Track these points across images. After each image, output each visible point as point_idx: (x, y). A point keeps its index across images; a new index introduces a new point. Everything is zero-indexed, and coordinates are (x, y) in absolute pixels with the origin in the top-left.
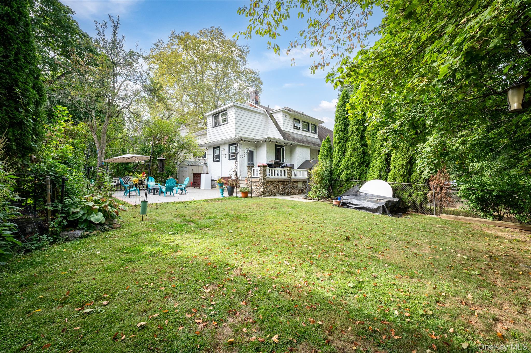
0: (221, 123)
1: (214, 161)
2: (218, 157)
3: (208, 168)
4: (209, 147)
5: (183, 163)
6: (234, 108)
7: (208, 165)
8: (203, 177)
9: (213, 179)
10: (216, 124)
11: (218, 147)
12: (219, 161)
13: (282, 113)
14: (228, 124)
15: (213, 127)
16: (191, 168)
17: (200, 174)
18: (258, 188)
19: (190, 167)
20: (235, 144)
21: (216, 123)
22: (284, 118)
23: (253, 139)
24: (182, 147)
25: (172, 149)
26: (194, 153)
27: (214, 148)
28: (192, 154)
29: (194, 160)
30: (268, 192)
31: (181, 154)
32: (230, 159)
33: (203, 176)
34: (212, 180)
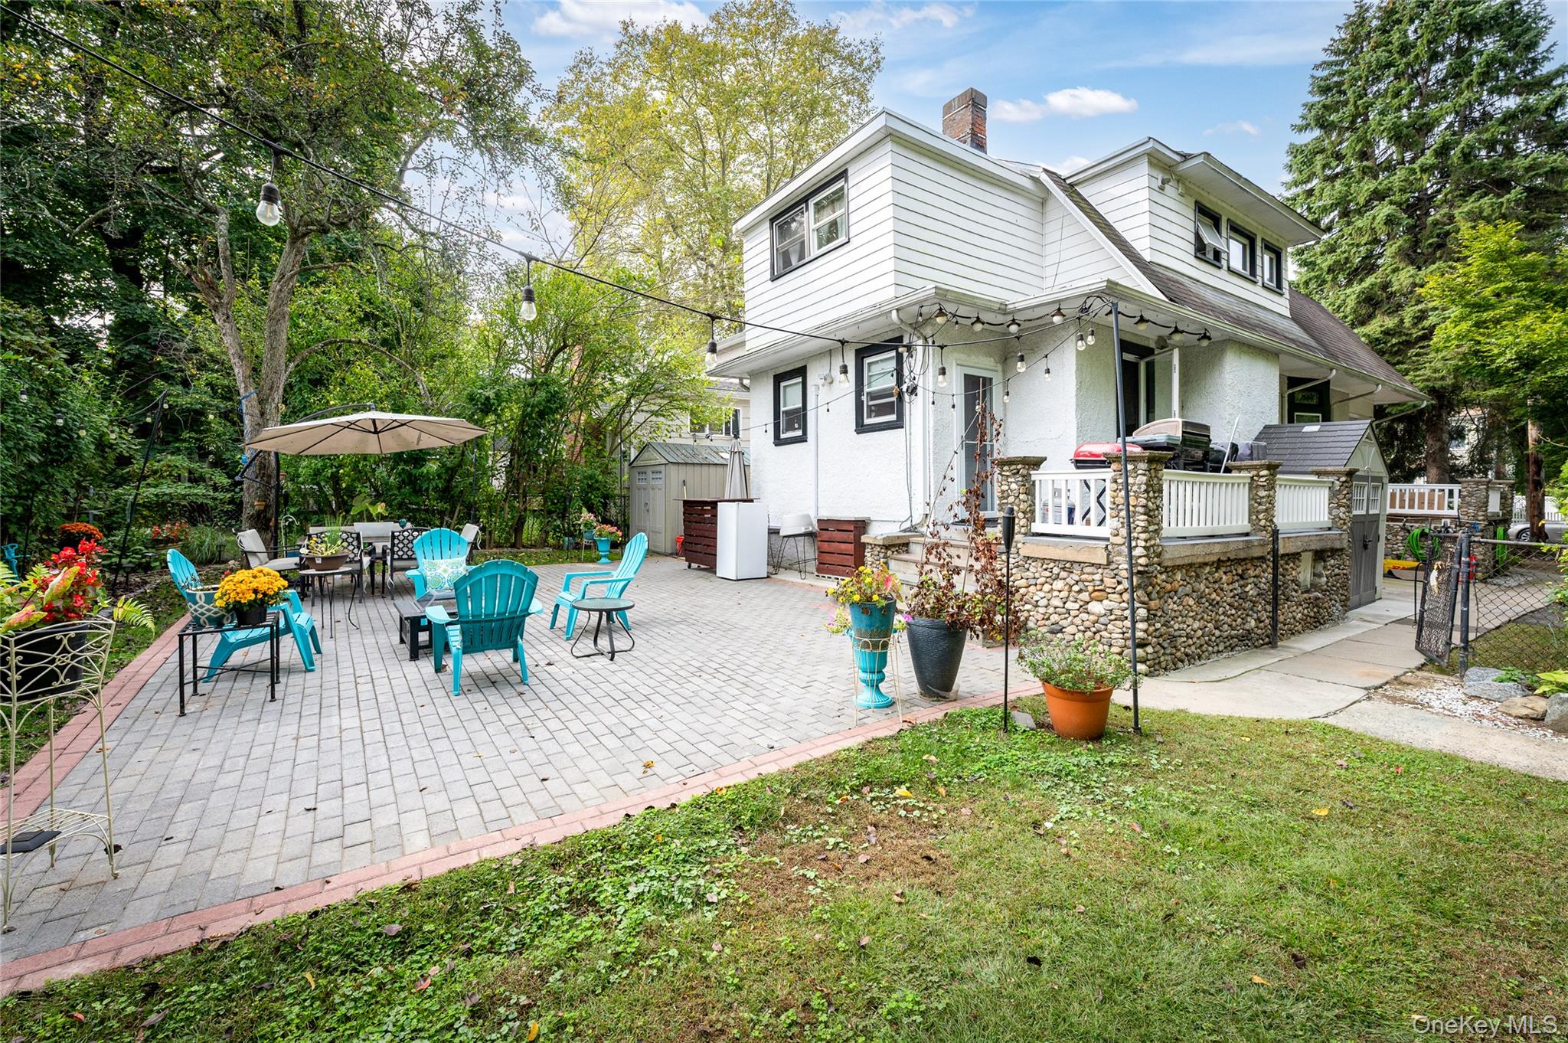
0: (813, 250)
1: (778, 441)
2: (799, 418)
3: (753, 473)
4: (755, 375)
5: (646, 455)
6: (889, 146)
7: (752, 457)
8: (729, 518)
9: (774, 525)
10: (787, 262)
11: (801, 372)
12: (802, 439)
13: (1144, 167)
14: (854, 242)
15: (774, 279)
16: (675, 475)
17: (714, 505)
18: (1096, 607)
19: (673, 469)
20: (893, 343)
21: (786, 257)
22: (1158, 197)
23: (1003, 310)
24: (642, 387)
25: (601, 397)
26: (692, 413)
27: (779, 379)
28: (686, 419)
29: (690, 442)
30: (1173, 638)
31: (639, 418)
32: (861, 428)
33: (727, 514)
34: (773, 532)
